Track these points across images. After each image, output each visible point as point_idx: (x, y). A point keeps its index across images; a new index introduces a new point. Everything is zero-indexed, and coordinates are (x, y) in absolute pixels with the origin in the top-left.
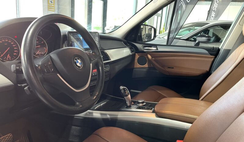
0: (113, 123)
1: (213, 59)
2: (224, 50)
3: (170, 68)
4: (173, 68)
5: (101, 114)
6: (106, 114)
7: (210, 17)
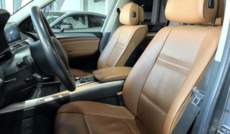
0: (66, 100)
1: (99, 40)
2: (106, 33)
3: (70, 51)
4: (72, 51)
5: (53, 97)
6: (58, 96)
7: (54, 7)
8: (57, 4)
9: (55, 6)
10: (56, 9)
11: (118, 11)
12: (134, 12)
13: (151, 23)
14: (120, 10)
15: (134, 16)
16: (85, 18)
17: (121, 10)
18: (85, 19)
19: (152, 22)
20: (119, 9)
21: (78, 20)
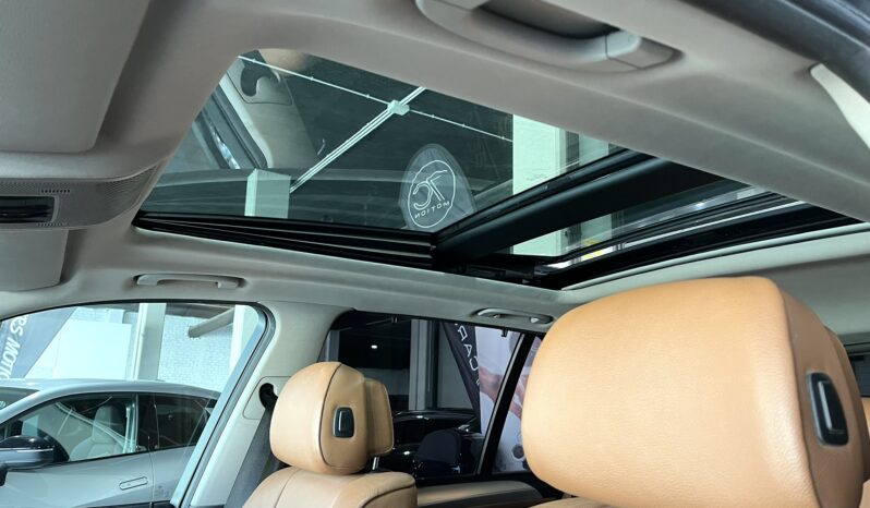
8: (18, 346)
9: (8, 356)
10: (11, 367)
11: (268, 396)
12: (340, 410)
13: (412, 414)
14: (276, 393)
15: (342, 432)
16: (128, 409)
17: (279, 392)
18: (128, 416)
19: (411, 407)
20: (272, 387)
21: (92, 417)
